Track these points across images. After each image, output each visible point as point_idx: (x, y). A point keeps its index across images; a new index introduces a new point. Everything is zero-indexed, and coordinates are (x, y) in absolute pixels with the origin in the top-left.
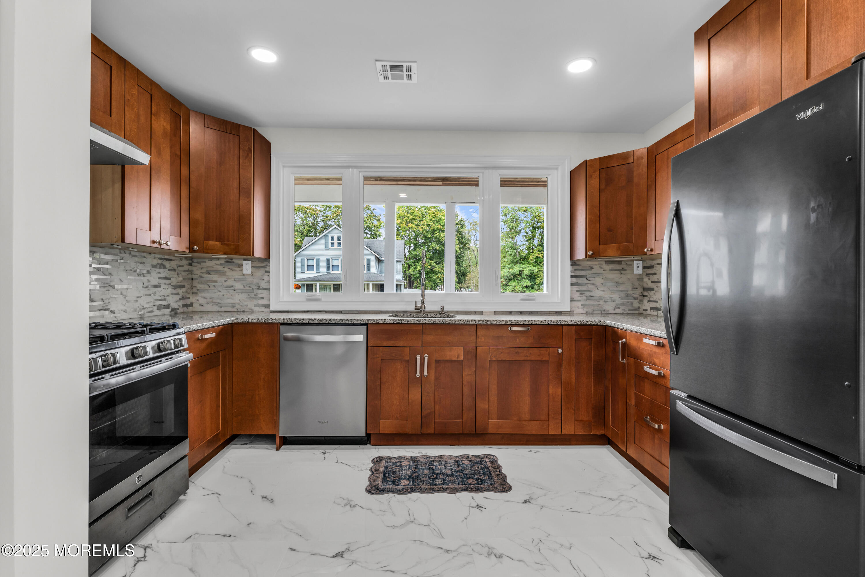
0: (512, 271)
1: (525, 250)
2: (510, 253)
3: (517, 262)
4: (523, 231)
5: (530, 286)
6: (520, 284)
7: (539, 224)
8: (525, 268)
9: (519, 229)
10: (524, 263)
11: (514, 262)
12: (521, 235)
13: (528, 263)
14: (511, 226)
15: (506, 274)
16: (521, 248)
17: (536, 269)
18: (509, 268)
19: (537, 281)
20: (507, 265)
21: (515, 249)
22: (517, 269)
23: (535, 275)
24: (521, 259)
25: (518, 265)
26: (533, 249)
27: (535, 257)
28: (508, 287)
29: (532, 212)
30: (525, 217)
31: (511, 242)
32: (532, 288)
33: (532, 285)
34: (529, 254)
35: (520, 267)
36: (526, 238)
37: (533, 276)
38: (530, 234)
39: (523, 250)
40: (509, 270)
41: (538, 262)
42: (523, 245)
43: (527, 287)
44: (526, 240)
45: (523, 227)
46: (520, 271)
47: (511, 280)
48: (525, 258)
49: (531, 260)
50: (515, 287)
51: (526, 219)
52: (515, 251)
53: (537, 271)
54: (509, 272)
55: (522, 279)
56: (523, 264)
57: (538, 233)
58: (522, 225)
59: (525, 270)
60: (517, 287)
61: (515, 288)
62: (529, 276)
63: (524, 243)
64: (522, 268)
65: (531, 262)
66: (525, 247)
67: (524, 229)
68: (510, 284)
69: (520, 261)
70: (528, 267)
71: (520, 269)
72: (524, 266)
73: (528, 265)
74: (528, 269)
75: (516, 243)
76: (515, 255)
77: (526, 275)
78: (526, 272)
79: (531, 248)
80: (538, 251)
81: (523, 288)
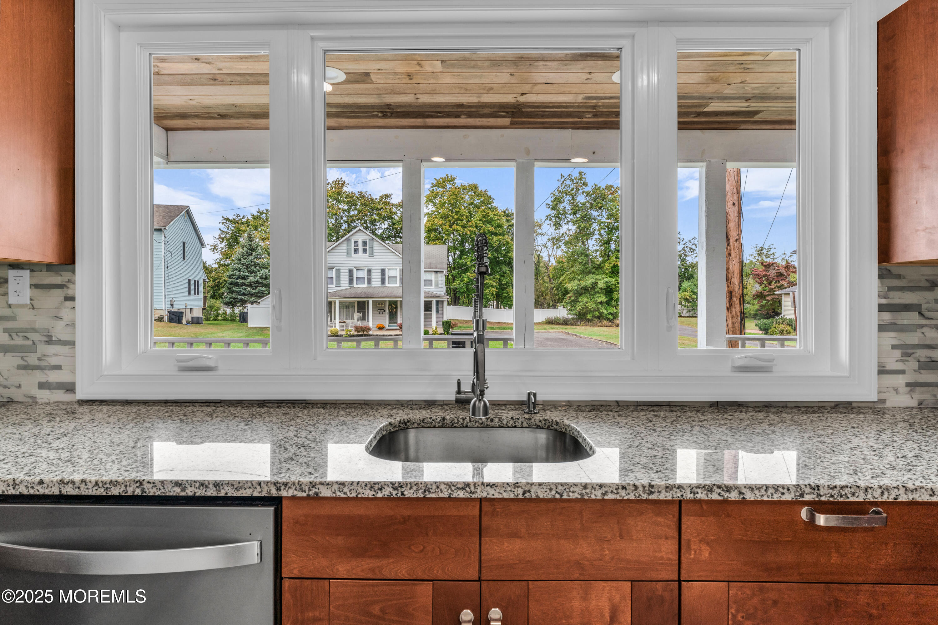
0: (583, 283)
1: (598, 257)
2: (581, 261)
3: (589, 272)
4: (597, 233)
5: (606, 302)
6: (593, 300)
7: (616, 224)
8: (600, 280)
9: (592, 230)
10: (597, 273)
11: (585, 272)
12: (594, 238)
13: (602, 274)
14: (582, 226)
15: (575, 288)
16: (594, 255)
17: (613, 281)
18: (579, 280)
19: (615, 296)
20: (576, 276)
21: (587, 256)
22: (589, 280)
23: (611, 289)
24: (594, 268)
25: (591, 275)
26: (609, 256)
27: (611, 265)
28: (578, 303)
29: (608, 209)
30: (599, 216)
31: (581, 246)
32: (608, 305)
33: (608, 300)
34: (603, 262)
35: (592, 278)
36: (601, 241)
37: (609, 289)
38: (605, 237)
39: (596, 256)
40: (578, 282)
41: (615, 272)
42: (597, 250)
43: (601, 303)
44: (601, 244)
45: (597, 228)
46: (594, 283)
47: (581, 294)
48: (599, 268)
49: (607, 269)
50: (586, 303)
51: (600, 218)
52: (586, 258)
53: (614, 283)
54: (579, 285)
55: (596, 293)
56: (597, 275)
57: (615, 235)
58: (595, 226)
59: (599, 282)
60: (589, 304)
61: (587, 305)
62: (604, 289)
63: (598, 248)
64: (596, 279)
65: (607, 272)
66: (598, 253)
67: (598, 230)
68: (580, 300)
69: (593, 271)
70: (603, 278)
71: (594, 281)
72: (598, 277)
73: (603, 276)
74: (602, 281)
75: (588, 248)
76: (587, 263)
77: (601, 289)
78: (601, 285)
79: (607, 255)
80: (616, 258)
81: (596, 304)
